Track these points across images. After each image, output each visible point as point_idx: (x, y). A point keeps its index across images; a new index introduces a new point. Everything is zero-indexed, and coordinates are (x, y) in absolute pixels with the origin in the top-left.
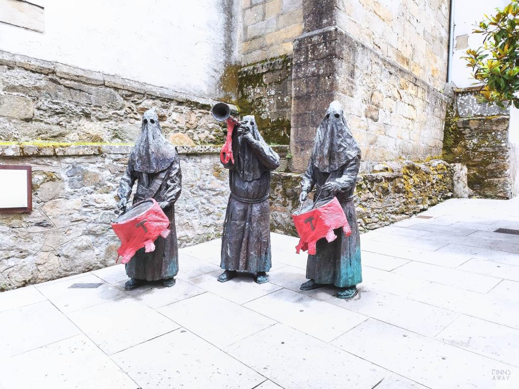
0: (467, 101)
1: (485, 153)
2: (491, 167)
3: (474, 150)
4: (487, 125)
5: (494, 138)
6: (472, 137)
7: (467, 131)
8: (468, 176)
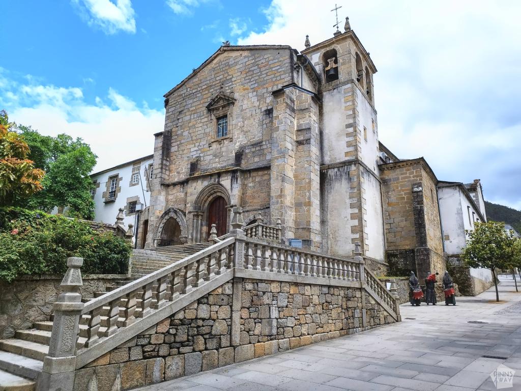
0: (453, 260)
1: (463, 279)
2: (466, 284)
3: (459, 278)
4: (462, 269)
5: (465, 274)
6: (457, 273)
7: (455, 271)
8: (458, 288)
